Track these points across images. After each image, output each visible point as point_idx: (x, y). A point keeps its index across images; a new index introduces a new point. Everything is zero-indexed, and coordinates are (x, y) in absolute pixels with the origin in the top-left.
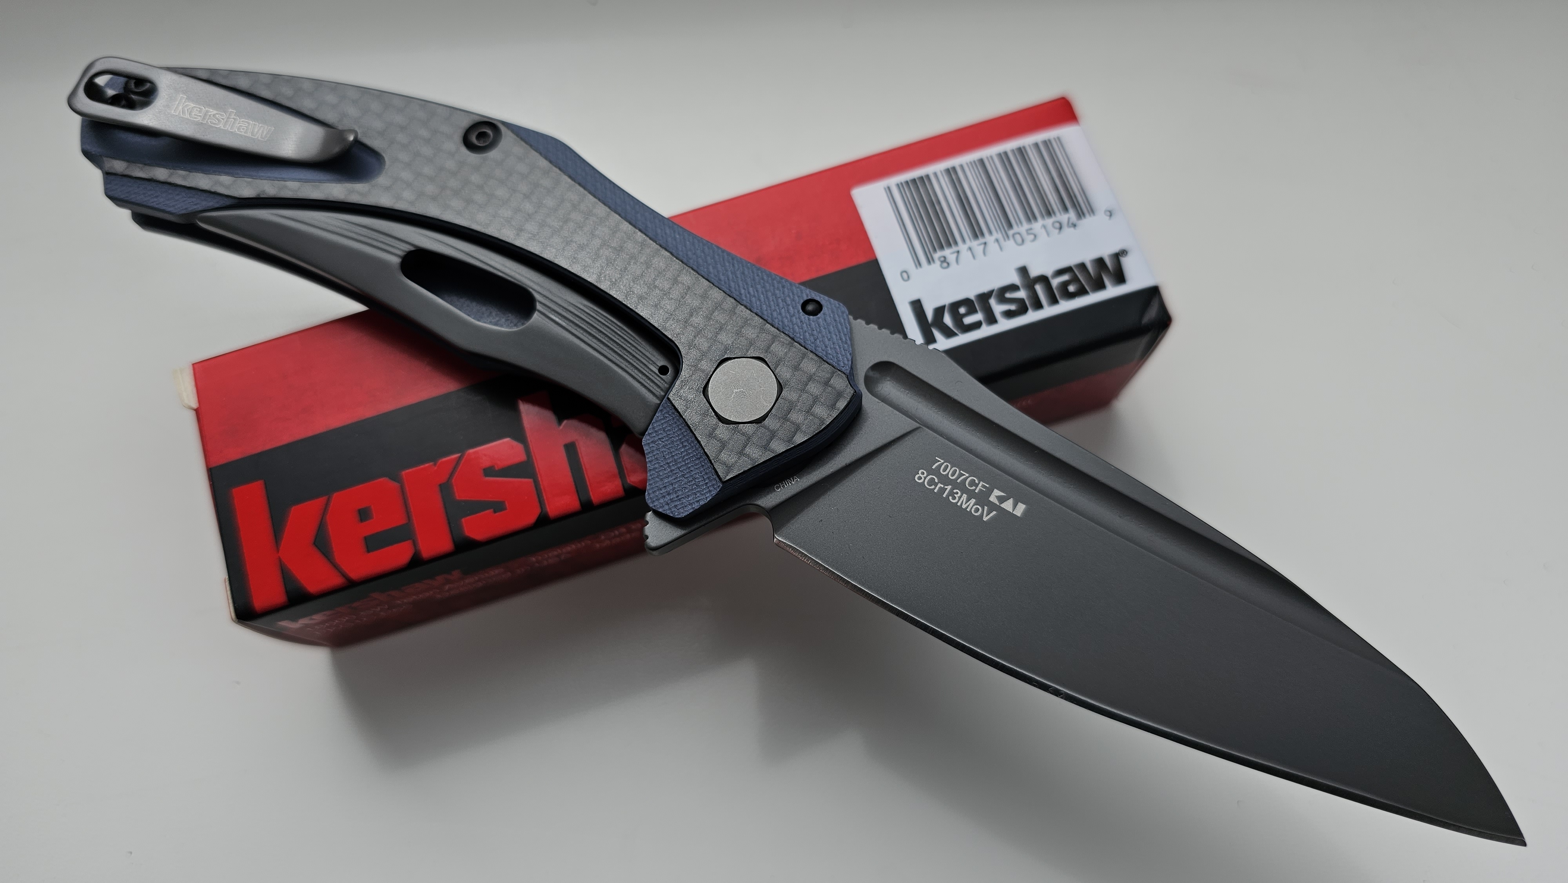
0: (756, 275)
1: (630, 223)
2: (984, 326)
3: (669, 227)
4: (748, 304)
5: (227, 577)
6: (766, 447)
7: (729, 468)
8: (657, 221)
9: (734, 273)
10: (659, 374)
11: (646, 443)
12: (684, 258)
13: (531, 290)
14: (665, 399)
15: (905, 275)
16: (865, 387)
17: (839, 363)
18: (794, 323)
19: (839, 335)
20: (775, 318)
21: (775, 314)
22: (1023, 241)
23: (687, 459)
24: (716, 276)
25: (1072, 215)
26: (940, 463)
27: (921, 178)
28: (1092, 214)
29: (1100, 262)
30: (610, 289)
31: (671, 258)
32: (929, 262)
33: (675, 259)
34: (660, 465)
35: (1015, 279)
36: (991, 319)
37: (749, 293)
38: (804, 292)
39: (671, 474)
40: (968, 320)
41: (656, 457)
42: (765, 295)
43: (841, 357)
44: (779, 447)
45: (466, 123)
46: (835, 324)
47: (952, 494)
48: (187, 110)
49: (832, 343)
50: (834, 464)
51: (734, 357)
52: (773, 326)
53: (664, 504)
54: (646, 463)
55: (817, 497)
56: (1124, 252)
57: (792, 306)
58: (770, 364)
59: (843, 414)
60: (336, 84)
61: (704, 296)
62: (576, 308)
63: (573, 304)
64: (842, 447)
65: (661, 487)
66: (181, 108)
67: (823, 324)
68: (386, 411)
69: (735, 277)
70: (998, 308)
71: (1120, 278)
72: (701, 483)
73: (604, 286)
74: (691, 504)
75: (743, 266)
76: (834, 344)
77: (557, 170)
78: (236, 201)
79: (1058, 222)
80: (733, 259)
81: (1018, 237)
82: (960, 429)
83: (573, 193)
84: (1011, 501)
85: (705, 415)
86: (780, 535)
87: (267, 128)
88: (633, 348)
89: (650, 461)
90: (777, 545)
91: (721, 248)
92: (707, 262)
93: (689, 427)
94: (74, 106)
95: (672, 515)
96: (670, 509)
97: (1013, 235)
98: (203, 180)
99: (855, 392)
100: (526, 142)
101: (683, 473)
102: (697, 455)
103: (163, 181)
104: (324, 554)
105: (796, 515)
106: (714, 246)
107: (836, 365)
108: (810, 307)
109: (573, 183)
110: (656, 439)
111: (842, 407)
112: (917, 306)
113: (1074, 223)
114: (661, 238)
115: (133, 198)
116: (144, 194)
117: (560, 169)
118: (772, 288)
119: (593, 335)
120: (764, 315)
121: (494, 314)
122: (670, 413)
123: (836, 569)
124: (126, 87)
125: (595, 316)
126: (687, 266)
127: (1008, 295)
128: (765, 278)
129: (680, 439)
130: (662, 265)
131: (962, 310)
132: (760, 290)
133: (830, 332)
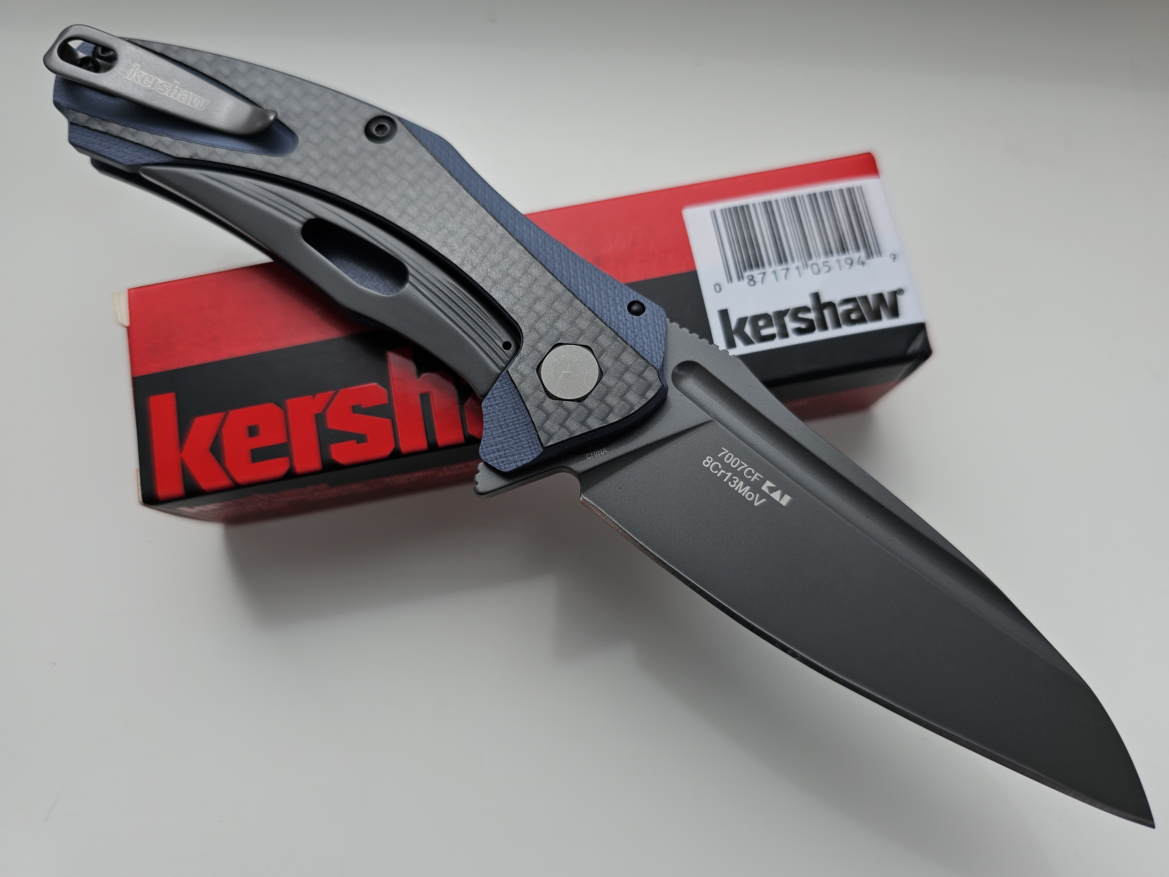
0: (593, 275)
1: (494, 218)
2: (777, 339)
3: (527, 225)
4: (583, 299)
5: (139, 468)
6: (583, 423)
7: (550, 436)
8: (517, 218)
9: (575, 271)
10: (502, 348)
11: (485, 406)
12: (536, 253)
13: (406, 264)
14: (505, 371)
15: (718, 288)
16: (671, 381)
17: (653, 359)
18: (620, 320)
19: (656, 334)
20: (605, 314)
21: (605, 310)
22: (819, 271)
23: (517, 424)
24: (559, 271)
25: (862, 254)
26: (725, 452)
27: (742, 207)
28: (879, 256)
29: (880, 297)
30: (471, 272)
31: (525, 252)
32: (739, 279)
33: (527, 253)
34: (494, 426)
35: (808, 302)
36: (785, 334)
37: (585, 289)
38: (631, 294)
39: (502, 434)
40: (765, 332)
41: (491, 418)
42: (599, 293)
43: (655, 354)
44: (594, 424)
45: (370, 115)
46: (653, 325)
47: (731, 480)
48: (140, 77)
49: (649, 341)
50: (637, 443)
51: (566, 343)
52: (602, 321)
53: (493, 459)
54: (482, 422)
55: (620, 468)
56: (901, 291)
57: (620, 305)
58: (595, 353)
59: (650, 403)
60: (265, 69)
61: (548, 288)
62: (441, 284)
63: (438, 280)
64: (646, 429)
65: (493, 444)
66: (135, 75)
67: (644, 323)
68: (280, 348)
69: (575, 274)
70: (791, 325)
71: (895, 312)
72: (526, 446)
73: (466, 269)
74: (515, 462)
75: (583, 266)
76: (650, 342)
77: (440, 165)
78: (173, 159)
79: (850, 259)
80: (576, 259)
81: (815, 267)
82: (745, 426)
83: (451, 186)
84: (779, 492)
85: (536, 388)
86: (585, 496)
87: (204, 100)
88: (484, 324)
89: (486, 421)
90: (582, 503)
91: (567, 249)
92: (554, 259)
93: (522, 398)
94: (48, 64)
95: (499, 469)
96: (498, 463)
97: (812, 265)
98: (148, 138)
99: (663, 386)
100: (417, 138)
101: (512, 435)
102: (525, 422)
103: (115, 135)
104: (217, 459)
105: (601, 480)
106: (561, 245)
107: (650, 360)
108: (635, 308)
109: (451, 177)
110: (494, 403)
111: (650, 397)
112: (724, 314)
113: (863, 261)
114: (518, 234)
115: (90, 146)
116: (100, 144)
117: (442, 165)
118: (605, 287)
119: (452, 308)
120: (596, 310)
121: (375, 279)
122: (507, 384)
123: (628, 529)
124: (95, 52)
125: (456, 293)
126: (537, 260)
127: (800, 315)
128: (601, 278)
129: (513, 406)
130: (516, 257)
131: (761, 323)
132: (595, 288)
133: (648, 332)
